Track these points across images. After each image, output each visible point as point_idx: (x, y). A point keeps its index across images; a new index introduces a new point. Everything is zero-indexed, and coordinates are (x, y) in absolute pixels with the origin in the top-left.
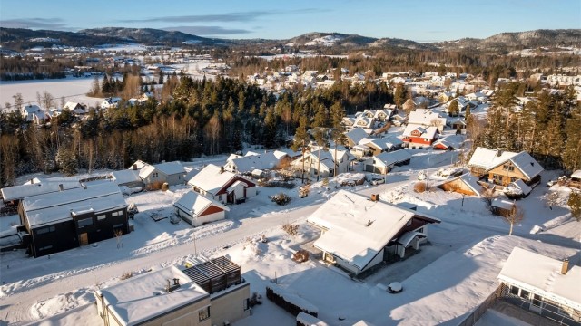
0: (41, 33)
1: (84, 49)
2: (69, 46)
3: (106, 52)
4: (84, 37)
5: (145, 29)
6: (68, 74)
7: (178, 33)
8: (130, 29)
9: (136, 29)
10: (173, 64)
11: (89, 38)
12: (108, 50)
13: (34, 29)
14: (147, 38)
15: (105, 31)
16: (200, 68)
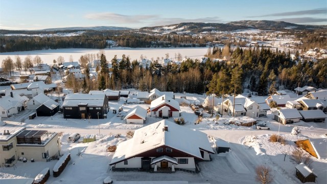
0: (208, 25)
1: (226, 32)
2: (219, 30)
3: (237, 34)
4: (228, 26)
5: (263, 21)
6: (208, 45)
7: (282, 22)
8: (254, 21)
9: (257, 21)
10: (268, 40)
11: (231, 26)
12: (238, 33)
13: (206, 23)
14: (263, 25)
15: (241, 22)
16: (282, 44)
